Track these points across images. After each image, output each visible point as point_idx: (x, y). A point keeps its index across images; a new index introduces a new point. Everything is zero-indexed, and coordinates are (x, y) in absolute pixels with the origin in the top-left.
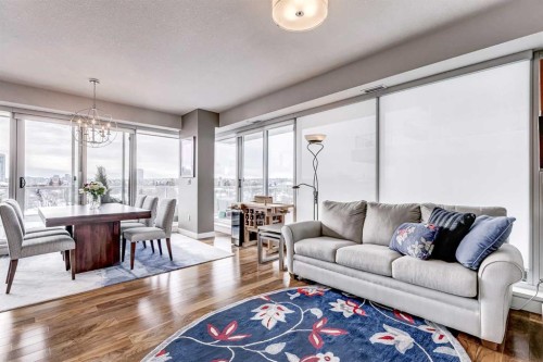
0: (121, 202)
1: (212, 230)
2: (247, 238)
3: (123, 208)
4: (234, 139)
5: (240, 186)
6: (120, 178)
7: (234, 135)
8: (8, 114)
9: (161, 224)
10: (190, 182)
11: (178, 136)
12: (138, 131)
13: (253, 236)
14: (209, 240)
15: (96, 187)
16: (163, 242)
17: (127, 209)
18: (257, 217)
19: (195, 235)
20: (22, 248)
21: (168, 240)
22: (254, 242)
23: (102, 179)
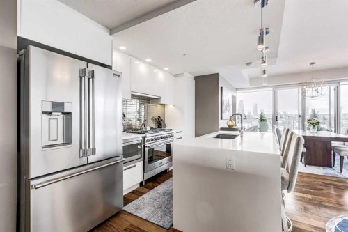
3: (330, 134)
8: (272, 89)
12: (341, 83)
17: (333, 135)
23: (315, 116)
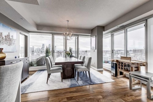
0: (75, 57)
1: (102, 68)
2: (119, 74)
4: (110, 35)
5: (113, 52)
6: (75, 50)
7: (110, 34)
8: (51, 34)
9: (86, 65)
10: (94, 51)
11: (90, 37)
12: (79, 36)
13: (121, 73)
14: (101, 71)
15: (68, 53)
16: (87, 72)
18: (125, 66)
19: (96, 69)
20: (50, 70)
21: (89, 72)
22: (122, 76)
23: (71, 50)
